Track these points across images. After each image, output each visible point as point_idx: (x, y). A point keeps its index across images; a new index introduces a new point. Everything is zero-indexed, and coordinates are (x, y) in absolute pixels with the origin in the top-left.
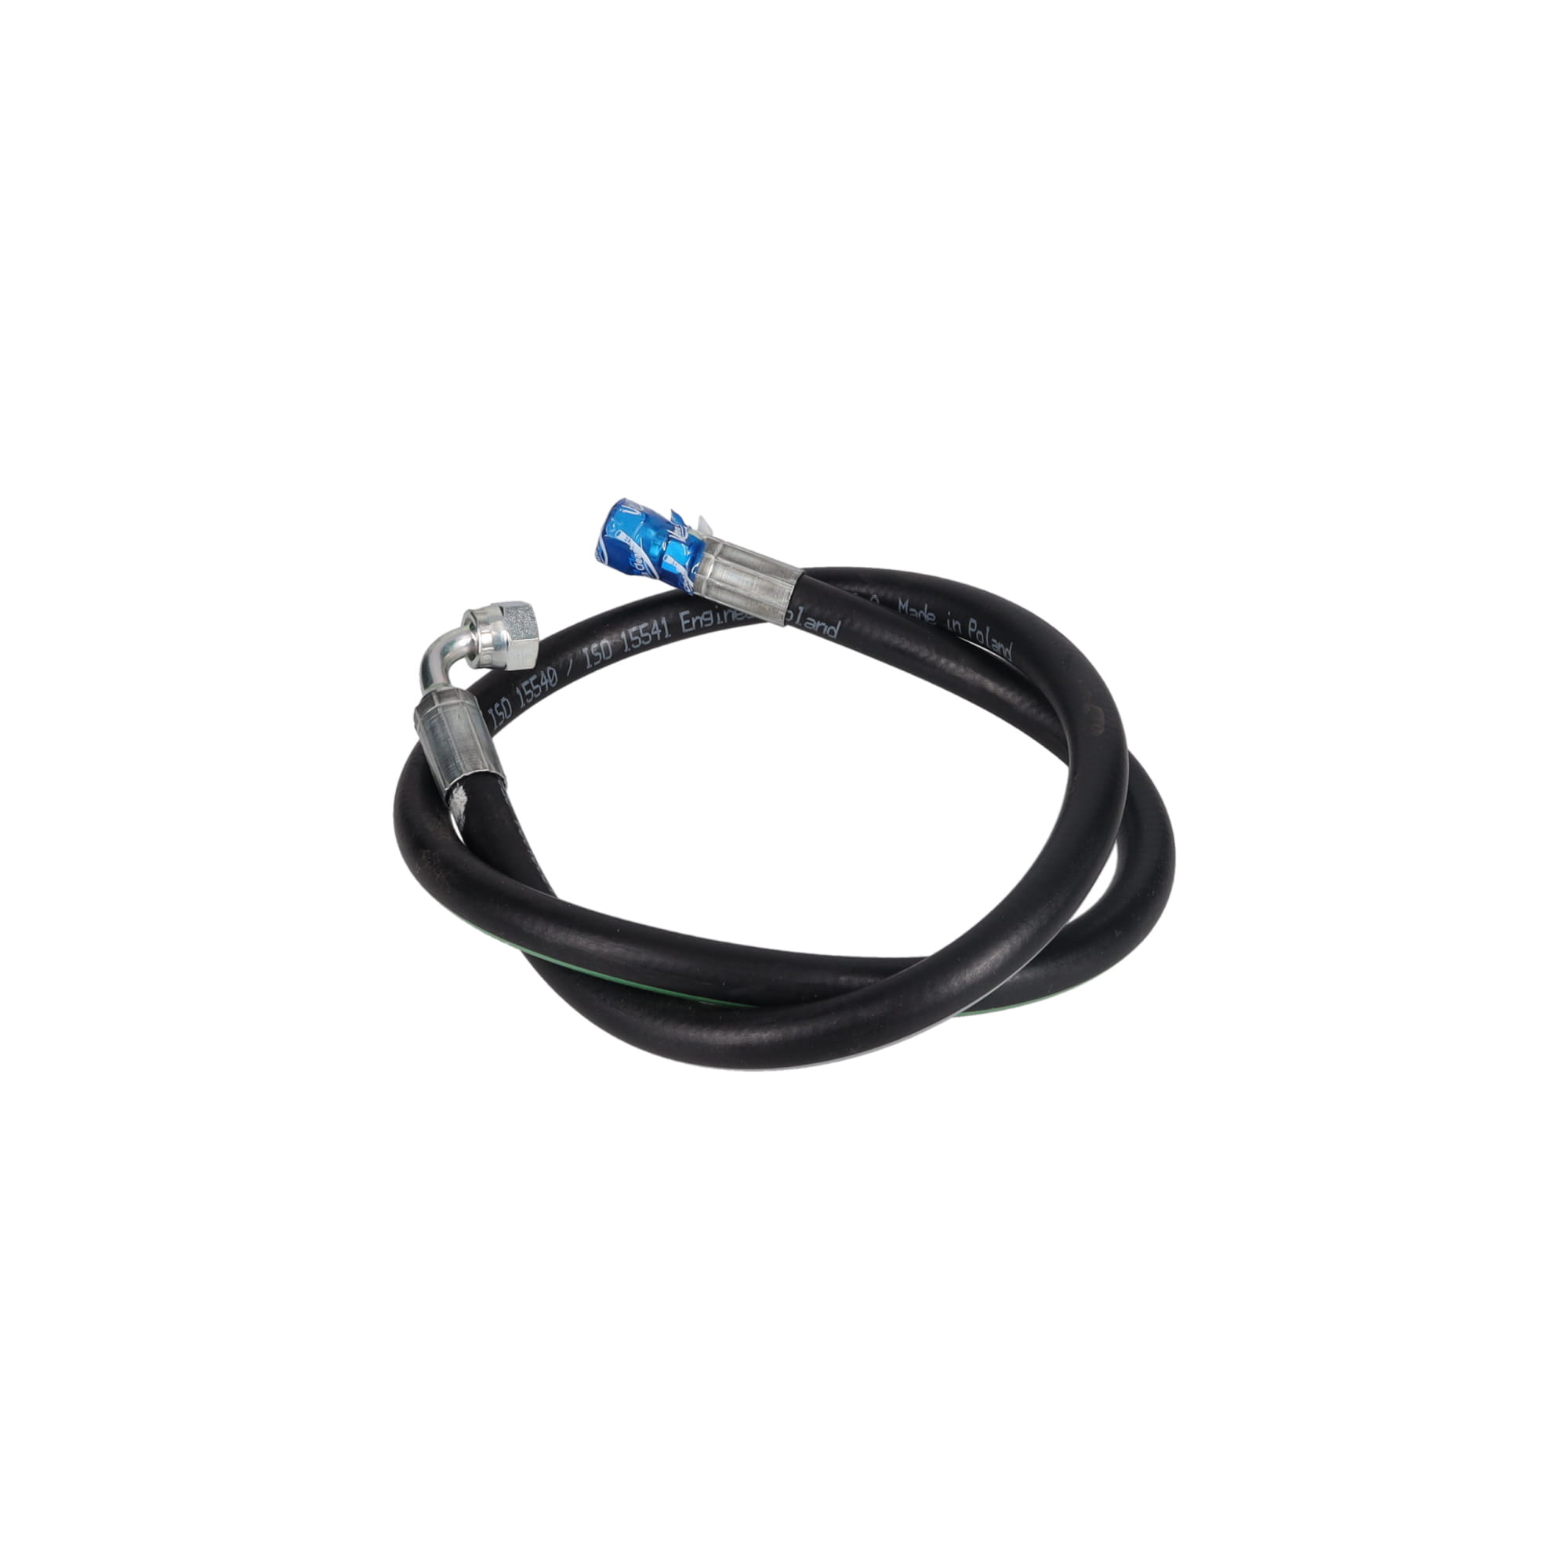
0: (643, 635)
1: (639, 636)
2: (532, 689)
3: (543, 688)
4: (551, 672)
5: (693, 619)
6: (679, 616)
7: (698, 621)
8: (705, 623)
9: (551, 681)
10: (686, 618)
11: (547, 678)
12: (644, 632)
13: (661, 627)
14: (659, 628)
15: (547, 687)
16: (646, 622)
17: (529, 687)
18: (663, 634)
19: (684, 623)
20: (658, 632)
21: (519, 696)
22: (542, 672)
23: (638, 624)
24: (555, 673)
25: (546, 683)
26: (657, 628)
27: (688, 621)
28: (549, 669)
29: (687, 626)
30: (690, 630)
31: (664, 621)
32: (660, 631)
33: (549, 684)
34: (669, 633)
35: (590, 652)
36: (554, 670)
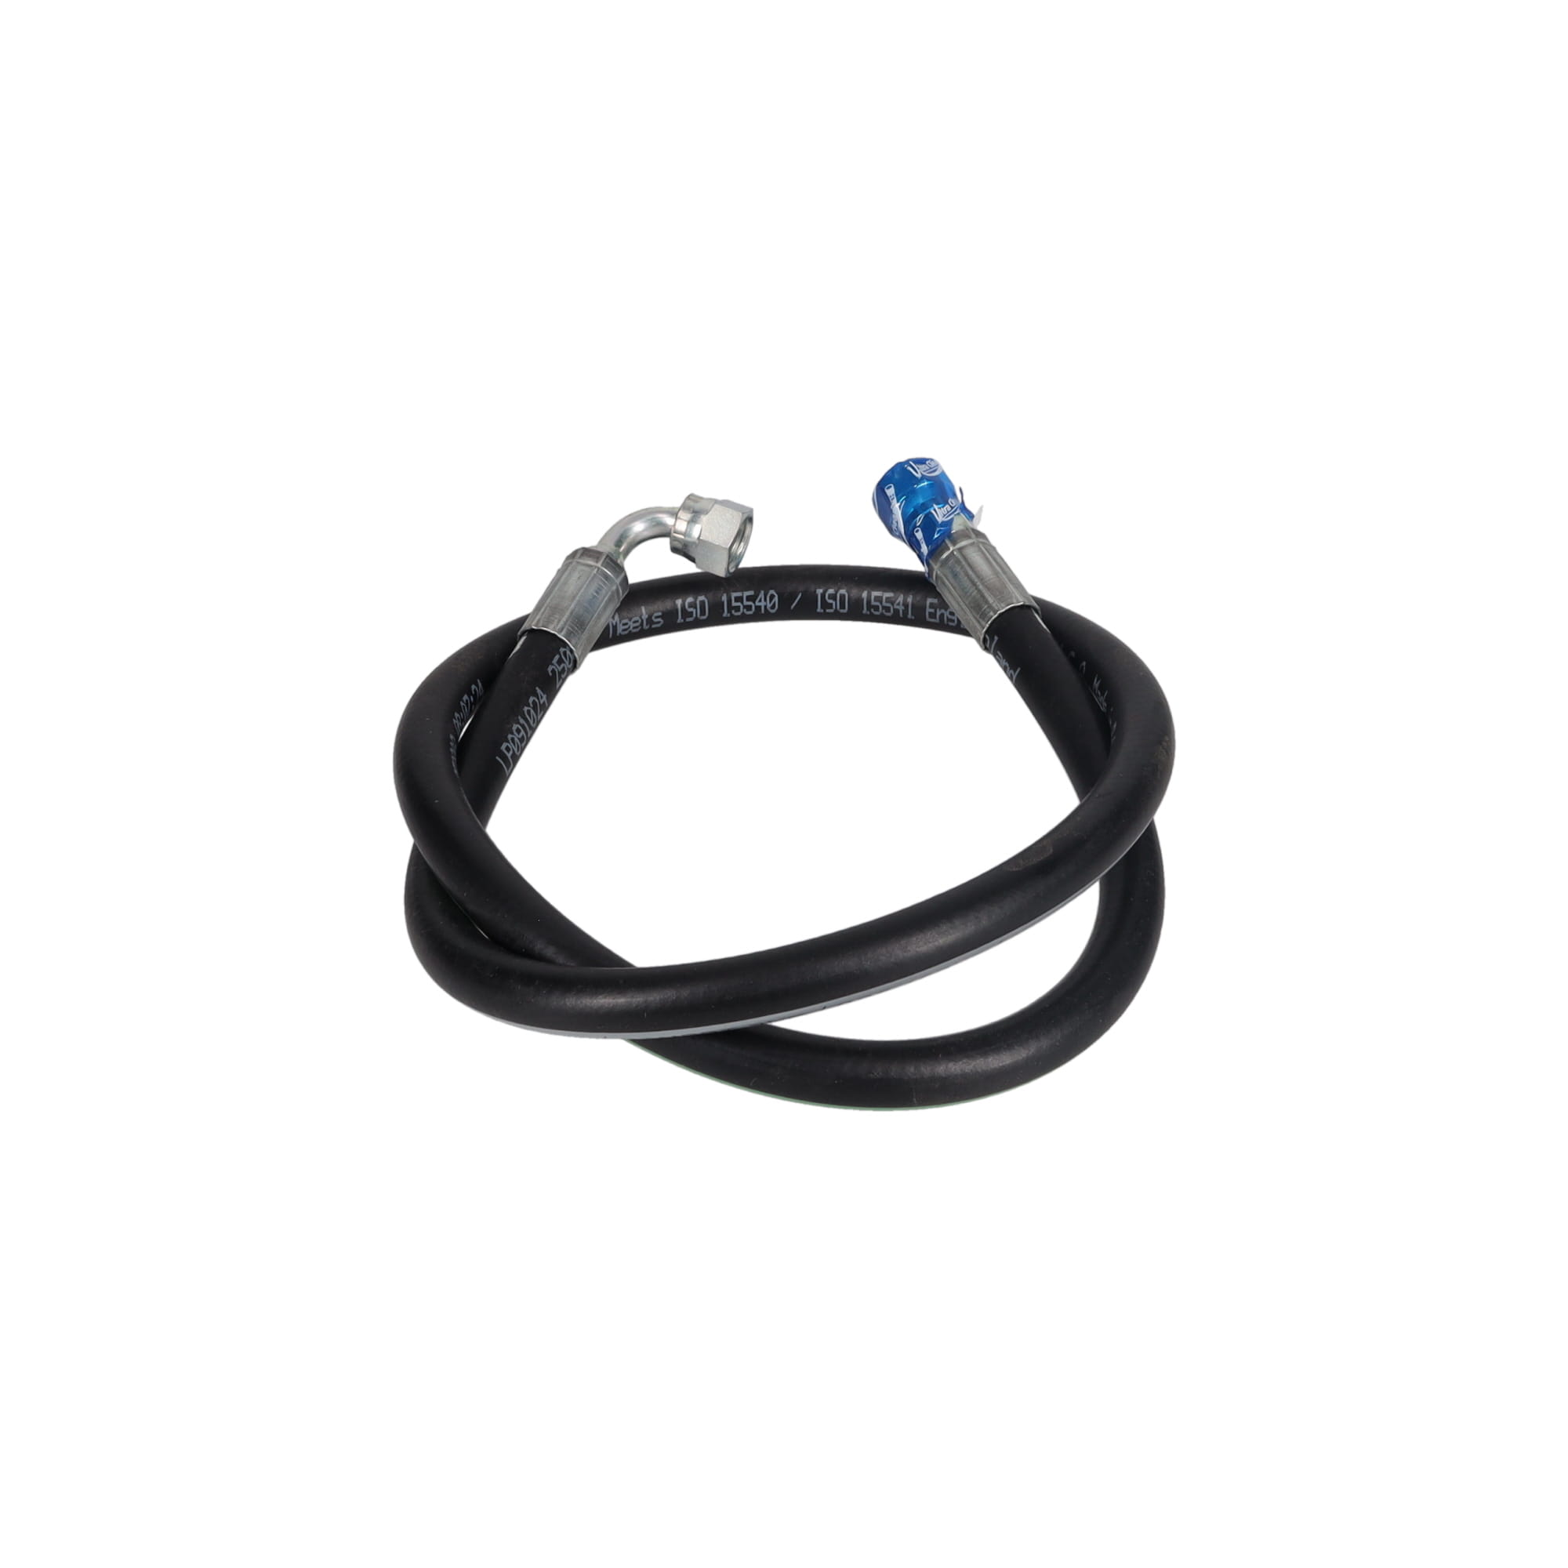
0: (884, 604)
1: (881, 603)
2: (742, 603)
3: (758, 608)
4: (772, 597)
5: (938, 610)
6: (926, 600)
7: (942, 615)
8: (948, 620)
9: (769, 606)
10: (932, 606)
11: (765, 600)
12: (886, 602)
13: (906, 605)
14: (903, 605)
15: (763, 608)
16: (893, 591)
17: (738, 599)
18: (905, 612)
19: (929, 610)
20: (901, 608)
21: (723, 603)
22: (762, 592)
23: (885, 591)
24: (776, 599)
25: (762, 604)
26: (901, 603)
27: (932, 610)
28: (772, 592)
29: (933, 615)
30: (933, 620)
31: (910, 600)
32: (903, 608)
33: (765, 607)
34: (912, 614)
35: (823, 596)
36: (776, 596)
